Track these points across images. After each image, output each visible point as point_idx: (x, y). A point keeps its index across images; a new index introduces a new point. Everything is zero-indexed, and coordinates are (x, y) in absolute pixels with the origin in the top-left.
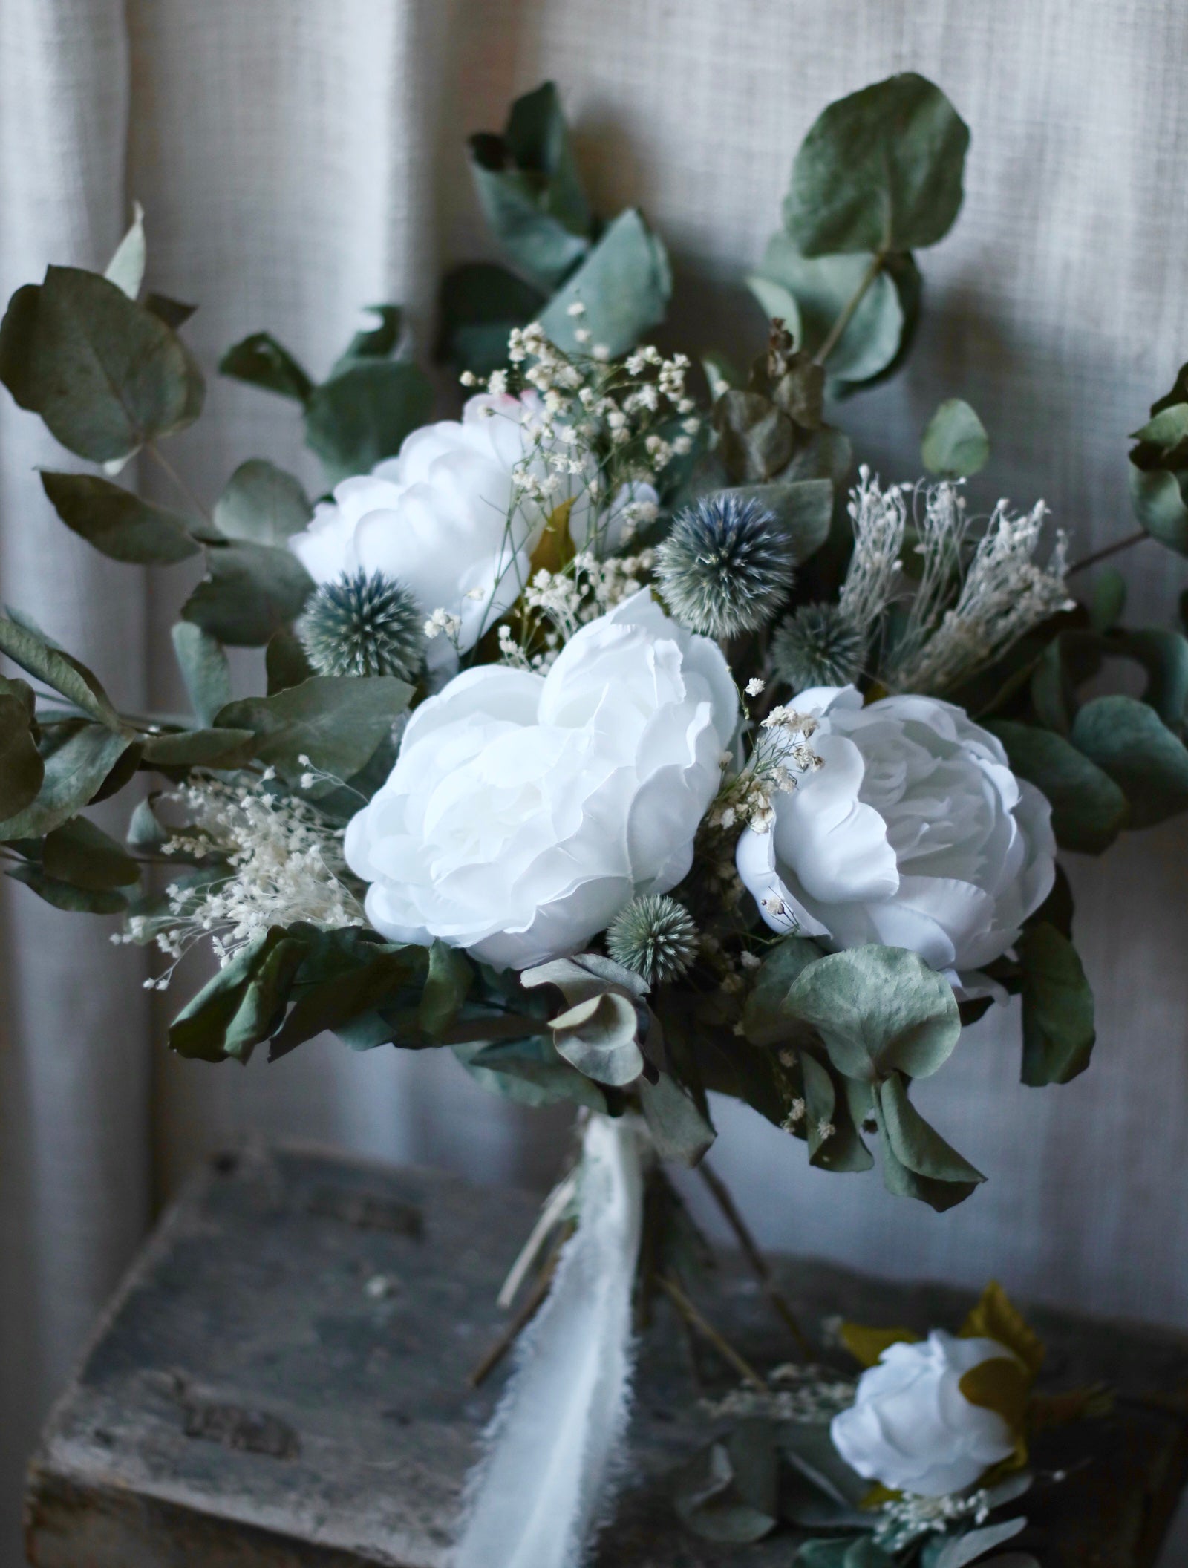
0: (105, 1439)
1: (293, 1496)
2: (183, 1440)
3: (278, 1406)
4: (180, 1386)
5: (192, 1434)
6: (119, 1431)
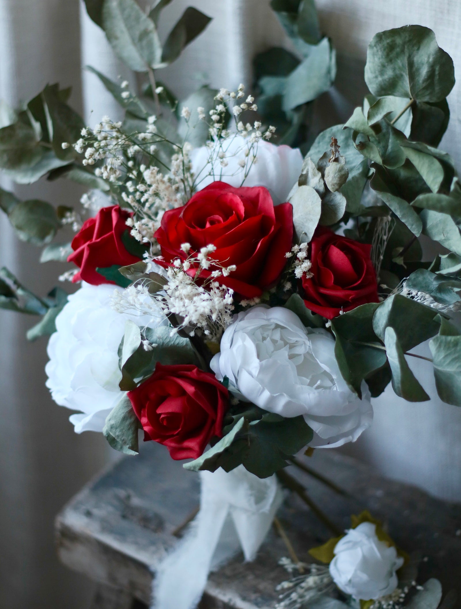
0: (88, 514)
1: (153, 548)
2: (119, 519)
4: (128, 497)
5: (124, 517)
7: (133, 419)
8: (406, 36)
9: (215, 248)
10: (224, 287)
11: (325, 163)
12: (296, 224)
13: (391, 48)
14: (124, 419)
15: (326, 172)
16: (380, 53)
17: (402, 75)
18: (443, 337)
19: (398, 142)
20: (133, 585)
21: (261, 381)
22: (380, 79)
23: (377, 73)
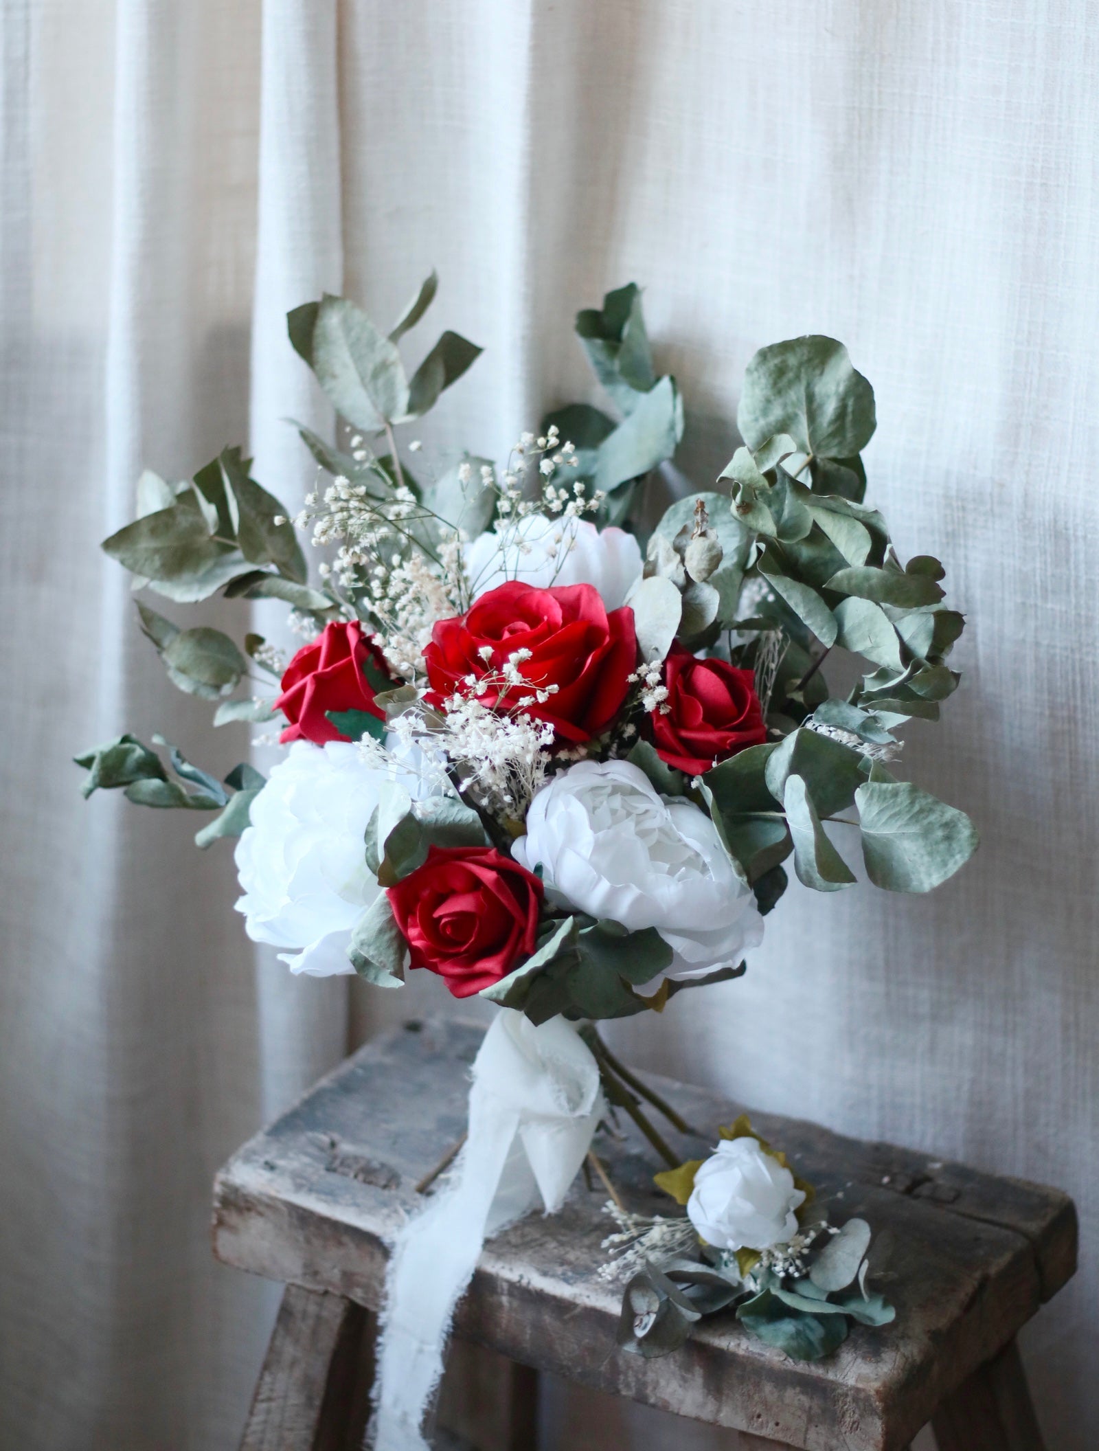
0: (270, 1167)
1: (385, 1211)
2: (323, 1172)
3: (393, 1161)
4: (333, 1145)
5: (330, 1169)
6: (281, 1163)
7: (394, 933)
8: (804, 353)
9: (530, 653)
10: (538, 721)
11: (684, 542)
12: (640, 637)
13: (780, 372)
14: (381, 931)
15: (688, 554)
16: (763, 381)
17: (796, 415)
18: (876, 785)
19: (800, 502)
20: (348, 1278)
21: (596, 866)
22: (762, 422)
23: (758, 413)
